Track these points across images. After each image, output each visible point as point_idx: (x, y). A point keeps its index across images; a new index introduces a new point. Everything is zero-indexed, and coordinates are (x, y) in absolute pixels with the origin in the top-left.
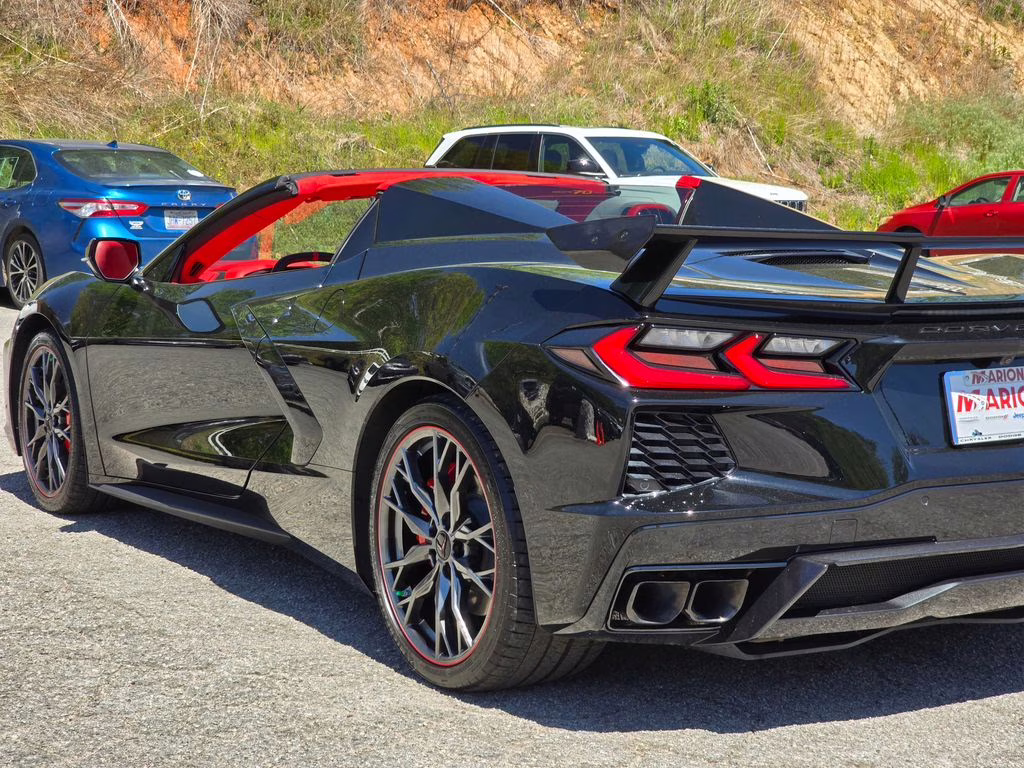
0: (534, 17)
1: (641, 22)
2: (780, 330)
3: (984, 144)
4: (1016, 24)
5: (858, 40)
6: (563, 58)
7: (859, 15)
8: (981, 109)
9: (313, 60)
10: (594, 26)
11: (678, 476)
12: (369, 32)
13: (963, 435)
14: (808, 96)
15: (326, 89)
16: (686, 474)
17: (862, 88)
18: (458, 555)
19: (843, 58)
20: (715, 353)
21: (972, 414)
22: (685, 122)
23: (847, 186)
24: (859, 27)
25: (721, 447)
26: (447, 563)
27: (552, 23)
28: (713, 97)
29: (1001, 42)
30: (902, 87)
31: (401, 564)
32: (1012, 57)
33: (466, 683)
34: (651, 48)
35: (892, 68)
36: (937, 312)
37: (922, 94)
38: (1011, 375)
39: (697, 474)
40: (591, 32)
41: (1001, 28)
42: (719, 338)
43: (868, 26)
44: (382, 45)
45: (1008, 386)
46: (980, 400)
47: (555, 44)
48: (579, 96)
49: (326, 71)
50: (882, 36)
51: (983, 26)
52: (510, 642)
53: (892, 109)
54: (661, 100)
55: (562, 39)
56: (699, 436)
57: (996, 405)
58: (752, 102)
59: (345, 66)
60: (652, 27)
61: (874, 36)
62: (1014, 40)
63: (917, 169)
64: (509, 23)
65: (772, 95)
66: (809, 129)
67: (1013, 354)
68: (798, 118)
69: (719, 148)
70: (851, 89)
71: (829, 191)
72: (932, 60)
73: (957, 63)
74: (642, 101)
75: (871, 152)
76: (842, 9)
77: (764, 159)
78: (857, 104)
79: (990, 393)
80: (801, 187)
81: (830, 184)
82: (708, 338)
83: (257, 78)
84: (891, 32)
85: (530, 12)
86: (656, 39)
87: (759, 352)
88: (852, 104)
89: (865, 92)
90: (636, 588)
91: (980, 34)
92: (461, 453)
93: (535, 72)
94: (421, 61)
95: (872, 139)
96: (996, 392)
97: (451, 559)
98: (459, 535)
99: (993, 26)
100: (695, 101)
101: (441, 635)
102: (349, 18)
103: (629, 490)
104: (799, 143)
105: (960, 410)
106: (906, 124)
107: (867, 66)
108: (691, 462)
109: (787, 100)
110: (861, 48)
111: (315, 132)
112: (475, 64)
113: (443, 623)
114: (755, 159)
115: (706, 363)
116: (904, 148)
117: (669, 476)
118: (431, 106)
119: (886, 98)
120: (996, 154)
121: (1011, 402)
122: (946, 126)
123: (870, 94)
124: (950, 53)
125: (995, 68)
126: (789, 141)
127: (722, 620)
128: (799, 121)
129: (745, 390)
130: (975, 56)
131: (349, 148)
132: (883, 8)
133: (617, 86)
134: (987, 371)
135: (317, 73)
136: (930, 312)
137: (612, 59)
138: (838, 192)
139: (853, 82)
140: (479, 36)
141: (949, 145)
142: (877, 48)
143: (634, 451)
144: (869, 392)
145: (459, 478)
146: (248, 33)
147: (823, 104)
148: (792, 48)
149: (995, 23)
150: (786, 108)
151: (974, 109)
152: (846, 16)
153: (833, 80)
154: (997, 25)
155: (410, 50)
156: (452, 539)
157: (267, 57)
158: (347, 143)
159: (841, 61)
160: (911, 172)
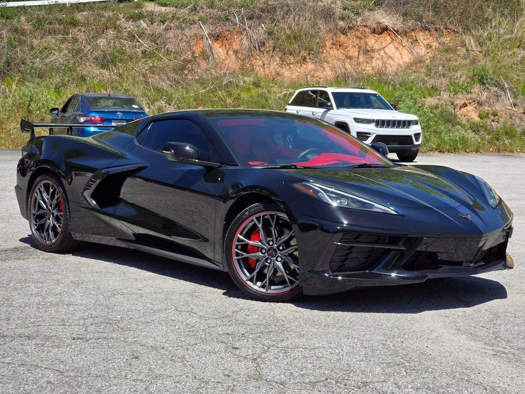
0: (415, 37)
9: (292, 58)
10: (445, 41)
15: (296, 70)
22: (466, 85)
27: (424, 39)
34: (469, 50)
47: (424, 49)
49: (298, 62)
55: (429, 46)
60: (472, 40)
64: (401, 40)
74: (450, 75)
77: (511, 101)
85: (414, 35)
86: (473, 45)
111: (273, 89)
135: (293, 64)
140: (384, 46)
157: (272, 57)
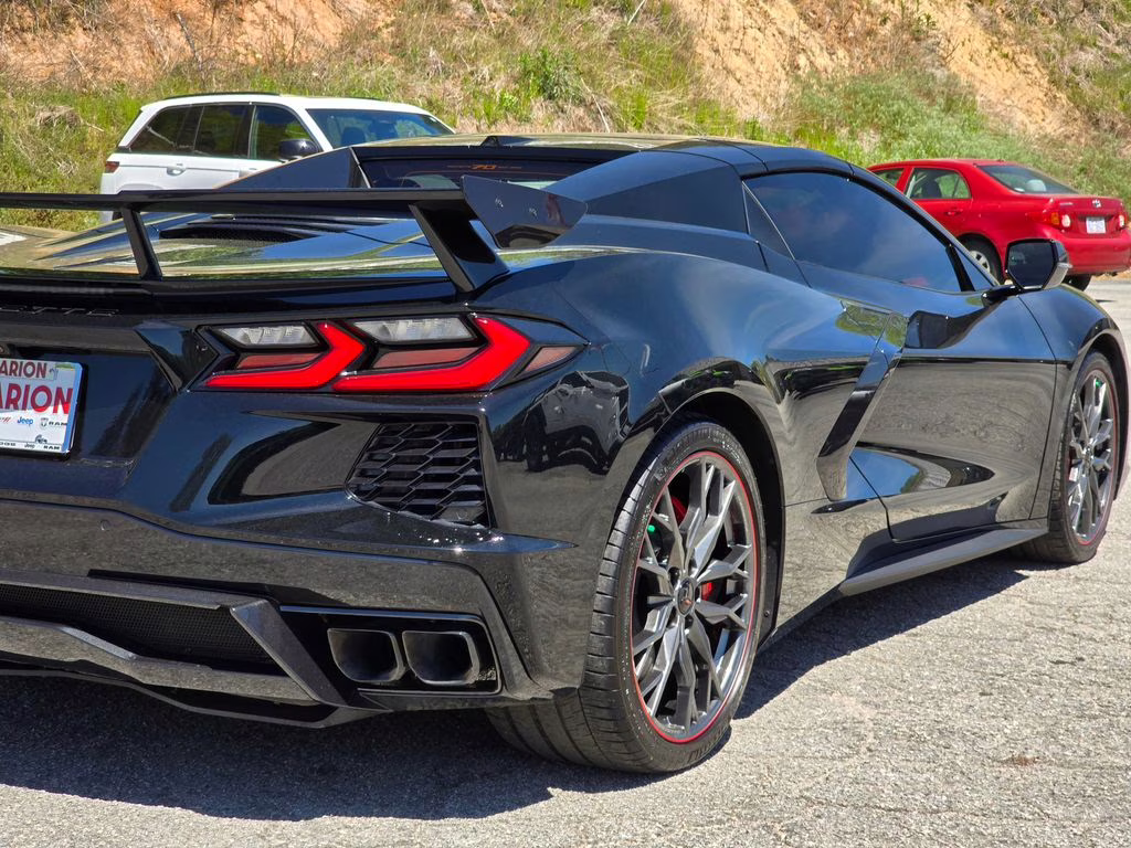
3: (893, 130)
6: (369, 18)
8: (892, 88)
9: (28, 13)
14: (678, 69)
15: (44, 50)
17: (752, 61)
19: (731, 25)
22: (514, 99)
28: (551, 67)
29: (926, 9)
30: (802, 60)
32: (939, 26)
34: (483, 7)
35: (792, 39)
37: (825, 69)
38: (29, 370)
45: (21, 382)
48: (382, 64)
49: (45, 26)
54: (486, 71)
58: (606, 75)
59: (71, 20)
62: (946, 8)
65: (633, 67)
66: (678, 109)
68: (663, 95)
70: (736, 62)
72: (841, 28)
73: (870, 33)
74: (462, 72)
75: (753, 137)
78: (745, 81)
88: (739, 81)
89: (756, 66)
95: (755, 123)
100: (528, 73)
106: (800, 104)
107: (759, 35)
109: (652, 74)
110: (754, 14)
111: (9, 104)
112: (252, 23)
116: (797, 133)
119: (783, 76)
120: (905, 142)
122: (850, 108)
123: (762, 68)
124: (863, 21)
125: (918, 40)
126: (650, 123)
128: (665, 100)
130: (894, 25)
131: (51, 124)
133: (432, 53)
139: (742, 54)
141: (852, 132)
142: (774, 13)
147: (698, 80)
148: (666, 10)
150: (650, 83)
151: (884, 88)
153: (717, 51)
158: (49, 117)
159: (728, 28)
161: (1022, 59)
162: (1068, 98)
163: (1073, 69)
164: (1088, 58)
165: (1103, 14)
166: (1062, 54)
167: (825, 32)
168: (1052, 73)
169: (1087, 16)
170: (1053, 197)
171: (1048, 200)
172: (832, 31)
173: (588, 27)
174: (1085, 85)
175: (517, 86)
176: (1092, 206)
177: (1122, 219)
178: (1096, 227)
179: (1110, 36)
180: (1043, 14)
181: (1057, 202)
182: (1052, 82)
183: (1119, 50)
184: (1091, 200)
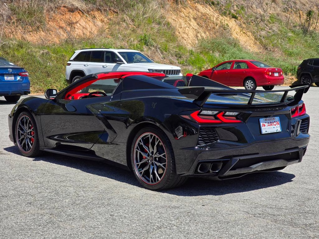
0: (94, 14)
1: (125, 16)
2: (228, 110)
3: (223, 52)
4: (230, 17)
5: (186, 21)
6: (102, 27)
7: (186, 14)
8: (222, 42)
9: (31, 28)
10: (111, 17)
11: (208, 141)
12: (46, 19)
13: (264, 132)
14: (173, 38)
15: (34, 36)
16: (210, 141)
17: (188, 35)
18: (156, 160)
19: (182, 27)
20: (215, 116)
21: (265, 127)
22: (139, 46)
23: (185, 64)
24: (186, 18)
25: (217, 135)
26: (153, 162)
27: (99, 16)
28: (147, 38)
29: (226, 22)
30: (199, 35)
31: (140, 163)
32: (229, 26)
33: (158, 188)
34: (128, 24)
35: (196, 30)
36: (258, 106)
37: (205, 37)
38: (272, 119)
39: (212, 141)
40: (110, 19)
41: (226, 18)
42: (215, 112)
43: (189, 17)
44: (50, 23)
45: (272, 121)
46: (266, 124)
47: (100, 23)
48: (108, 38)
49: (34, 31)
50: (192, 20)
51: (221, 17)
52: (170, 178)
53: (197, 42)
54: (132, 39)
55: (102, 21)
56: (212, 133)
57: (269, 125)
58: (158, 40)
59: (40, 29)
60: (128, 17)
61: (190, 20)
62: (230, 21)
63: (205, 59)
64: (86, 16)
65: (163, 38)
66: (174, 48)
67: (273, 115)
68: (170, 44)
69: (149, 53)
70: (185, 36)
71: (180, 65)
72: (207, 27)
73: (214, 28)
74: (127, 40)
75: (191, 54)
76: (181, 12)
77: (162, 56)
78: (187, 40)
79: (268, 123)
80: (173, 64)
81: (181, 63)
82: (213, 113)
83: (14, 33)
84: (195, 19)
85: (92, 13)
86: (129, 21)
87: (224, 115)
88: (185, 40)
90: (200, 165)
91: (220, 20)
92: (157, 138)
93: (95, 31)
94: (62, 28)
95: (192, 50)
96: (269, 123)
97: (154, 161)
98: (156, 156)
99: (223, 17)
100: (142, 40)
101: (151, 178)
102: (41, 15)
103: (199, 144)
104: (171, 51)
105: (263, 126)
106: (201, 46)
107: (189, 29)
108: (211, 138)
109: (167, 39)
110: (187, 24)
111: (33, 49)
112: (77, 28)
113: (152, 175)
114: (159, 56)
115: (213, 118)
116: (201, 53)
117: (206, 141)
118: (66, 41)
119: (195, 39)
120: (227, 55)
121: (272, 125)
122: (212, 47)
123: (190, 37)
124: (212, 25)
125: (225, 30)
126: (169, 51)
127: (217, 171)
128: (171, 45)
129: (221, 123)
130: (219, 26)
131: (44, 54)
132: (192, 12)
133: (119, 35)
134: (268, 118)
135: (32, 31)
136: (256, 106)
137: (117, 27)
138: (183, 65)
139: (185, 33)
140: (78, 20)
141: (213, 52)
142: (191, 23)
143: (200, 136)
144: (245, 123)
145: (156, 144)
146: (11, 19)
147: (177, 40)
148: (168, 24)
149: (224, 16)
150: (167, 41)
151: (220, 42)
152: (182, 14)
153: (179, 33)
154: (224, 17)
155: (58, 25)
156: (154, 157)
157: (17, 27)
158: (43, 53)
160: (203, 60)
161: (248, 33)
162: (259, 43)
163: (260, 36)
164: (263, 33)
165: (266, 22)
166: (257, 32)
167: (203, 28)
168: (255, 37)
169: (262, 23)
170: (267, 68)
171: (266, 69)
172: (205, 28)
173: (152, 28)
174: (263, 40)
175: (139, 43)
176: (275, 70)
177: (281, 73)
178: (276, 75)
179: (268, 27)
180: (252, 23)
181: (268, 69)
182: (255, 39)
183: (270, 31)
184: (275, 69)
